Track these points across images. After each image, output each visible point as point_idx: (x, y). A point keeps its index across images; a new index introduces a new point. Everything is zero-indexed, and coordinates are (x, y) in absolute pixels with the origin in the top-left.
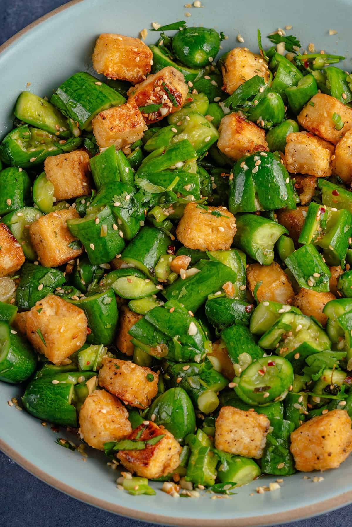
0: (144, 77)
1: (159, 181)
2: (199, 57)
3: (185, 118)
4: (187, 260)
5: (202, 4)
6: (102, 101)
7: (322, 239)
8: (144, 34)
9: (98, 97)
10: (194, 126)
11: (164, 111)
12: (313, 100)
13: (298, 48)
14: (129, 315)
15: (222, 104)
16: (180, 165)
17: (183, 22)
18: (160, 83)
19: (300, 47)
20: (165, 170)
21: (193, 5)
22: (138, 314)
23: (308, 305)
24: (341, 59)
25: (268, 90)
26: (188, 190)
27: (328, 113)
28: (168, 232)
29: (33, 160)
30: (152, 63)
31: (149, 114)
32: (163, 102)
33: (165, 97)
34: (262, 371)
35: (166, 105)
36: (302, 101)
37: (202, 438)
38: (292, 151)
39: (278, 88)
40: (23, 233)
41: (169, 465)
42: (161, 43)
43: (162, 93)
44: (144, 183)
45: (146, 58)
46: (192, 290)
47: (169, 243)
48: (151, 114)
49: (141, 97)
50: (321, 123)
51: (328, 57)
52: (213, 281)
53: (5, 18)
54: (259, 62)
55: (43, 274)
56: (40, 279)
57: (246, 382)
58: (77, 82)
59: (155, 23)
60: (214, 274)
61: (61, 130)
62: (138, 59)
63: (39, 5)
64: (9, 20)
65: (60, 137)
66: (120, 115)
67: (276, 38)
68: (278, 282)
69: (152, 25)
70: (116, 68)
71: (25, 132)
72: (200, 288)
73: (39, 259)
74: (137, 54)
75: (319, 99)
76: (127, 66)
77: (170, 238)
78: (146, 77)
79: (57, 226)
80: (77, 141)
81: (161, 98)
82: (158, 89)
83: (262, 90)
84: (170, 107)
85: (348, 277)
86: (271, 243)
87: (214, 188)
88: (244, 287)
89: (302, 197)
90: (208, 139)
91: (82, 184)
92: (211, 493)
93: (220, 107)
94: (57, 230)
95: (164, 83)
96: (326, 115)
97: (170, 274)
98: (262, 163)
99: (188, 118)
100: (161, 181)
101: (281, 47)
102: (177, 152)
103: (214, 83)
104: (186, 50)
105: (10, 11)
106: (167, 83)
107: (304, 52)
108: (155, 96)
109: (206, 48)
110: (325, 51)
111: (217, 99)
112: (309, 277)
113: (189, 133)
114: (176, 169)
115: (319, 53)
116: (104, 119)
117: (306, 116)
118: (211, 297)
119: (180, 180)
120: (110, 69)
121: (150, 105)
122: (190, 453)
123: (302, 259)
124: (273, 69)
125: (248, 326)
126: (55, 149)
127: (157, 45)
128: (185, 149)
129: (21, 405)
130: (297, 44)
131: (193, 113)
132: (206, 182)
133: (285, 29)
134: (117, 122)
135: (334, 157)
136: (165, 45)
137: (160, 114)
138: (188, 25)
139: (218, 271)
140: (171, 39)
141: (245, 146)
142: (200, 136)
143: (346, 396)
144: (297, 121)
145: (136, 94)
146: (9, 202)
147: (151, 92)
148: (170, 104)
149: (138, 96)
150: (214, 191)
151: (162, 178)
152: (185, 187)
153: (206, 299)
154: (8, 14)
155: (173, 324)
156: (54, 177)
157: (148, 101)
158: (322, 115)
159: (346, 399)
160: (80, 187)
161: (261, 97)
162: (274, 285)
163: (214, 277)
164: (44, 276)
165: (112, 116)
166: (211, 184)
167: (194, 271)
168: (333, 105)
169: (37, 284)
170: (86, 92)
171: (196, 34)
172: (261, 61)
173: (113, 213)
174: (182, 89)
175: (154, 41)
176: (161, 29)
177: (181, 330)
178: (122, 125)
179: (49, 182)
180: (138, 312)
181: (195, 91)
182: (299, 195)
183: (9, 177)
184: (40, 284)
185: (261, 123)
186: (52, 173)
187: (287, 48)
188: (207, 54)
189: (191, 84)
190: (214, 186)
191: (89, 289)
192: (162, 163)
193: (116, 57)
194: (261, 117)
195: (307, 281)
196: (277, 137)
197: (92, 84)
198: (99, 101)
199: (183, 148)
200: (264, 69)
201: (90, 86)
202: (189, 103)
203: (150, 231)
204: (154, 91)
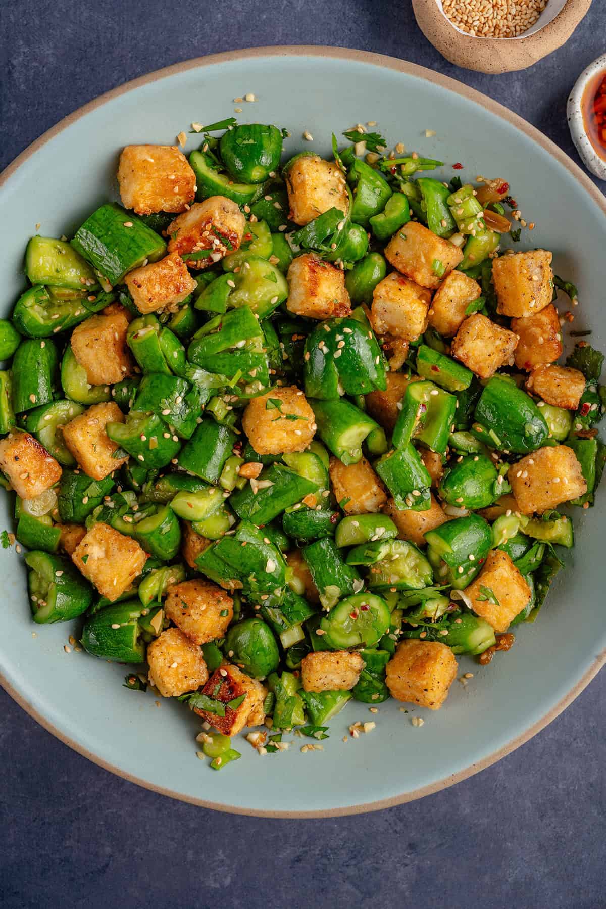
0: (187, 207)
1: (216, 367)
2: (256, 174)
3: (243, 264)
4: (258, 467)
5: (256, 97)
6: (136, 254)
7: (419, 434)
8: (182, 138)
9: (130, 249)
10: (256, 280)
11: (217, 257)
12: (405, 231)
13: (383, 148)
14: (194, 537)
15: (288, 237)
16: (241, 344)
17: (233, 119)
18: (208, 227)
19: (385, 146)
20: (224, 351)
21: (245, 99)
22: (204, 538)
23: (404, 518)
24: (438, 164)
25: (348, 227)
26: (254, 376)
27: (427, 258)
28: (233, 428)
29: (56, 330)
30: (196, 189)
31: (197, 261)
32: (214, 247)
33: (217, 242)
34: (354, 615)
35: (218, 250)
36: (390, 231)
37: (287, 684)
38: (381, 310)
39: (360, 213)
40: (56, 435)
41: (253, 720)
42: (206, 148)
43: (212, 238)
44: (198, 375)
45: (188, 184)
46: (266, 505)
47: (234, 439)
48: (200, 262)
49: (185, 244)
50: (416, 270)
51: (423, 162)
52: (291, 496)
53: (10, 72)
54: (334, 176)
55: (86, 484)
56: (84, 490)
57: (336, 630)
58: (99, 225)
59: (196, 123)
60: (292, 489)
61: (88, 284)
62: (176, 189)
63: (50, 52)
64: (16, 75)
65: (89, 293)
66: (160, 278)
67: (354, 136)
68: (368, 493)
69: (192, 126)
70: (149, 202)
71: (42, 296)
72: (276, 503)
73: (79, 467)
74: (175, 182)
75: (412, 230)
76: (162, 196)
77: (235, 434)
78: (190, 206)
79: (94, 436)
80: (109, 298)
81: (211, 242)
82: (206, 233)
83: (341, 227)
84: (223, 252)
85: (453, 487)
86: (359, 442)
87: (284, 359)
88: (327, 493)
89: (392, 363)
90: (274, 300)
91: (120, 369)
92: (300, 736)
93: (287, 242)
94: (96, 440)
95: (213, 226)
96: (423, 260)
97: (237, 480)
98: (346, 344)
99: (247, 265)
100: (219, 366)
101: (361, 148)
102: (237, 330)
103: (277, 205)
104: (239, 165)
105: (15, 62)
106: (218, 225)
107: (390, 154)
108: (203, 241)
109: (265, 160)
110: (418, 154)
111: (282, 228)
112: (407, 493)
113: (250, 290)
114: (237, 349)
115: (409, 156)
116: (140, 286)
117: (397, 254)
118: (288, 511)
119: (243, 375)
120: (142, 206)
121: (198, 251)
122: (275, 701)
123: (398, 470)
124: (352, 185)
125: (333, 538)
126: (84, 311)
127: (200, 150)
128: (247, 325)
129: (79, 646)
130: (382, 143)
131: (254, 258)
132: (275, 353)
133: (367, 125)
134: (157, 289)
135: (432, 312)
136: (212, 149)
137: (211, 259)
138: (240, 122)
139: (297, 486)
140: (219, 140)
141: (322, 309)
142: (264, 295)
143: (448, 623)
144: (383, 255)
145: (179, 239)
146: (33, 398)
147: (198, 237)
148: (224, 249)
149: (181, 243)
150: (285, 362)
151: (220, 363)
152: (250, 373)
153: (283, 512)
154: (13, 66)
155: (247, 560)
156: (84, 358)
157: (194, 248)
158: (418, 258)
159: (448, 628)
160: (119, 373)
161: (339, 238)
162: (364, 497)
163: (292, 492)
164: (88, 487)
165: (150, 280)
166: (281, 353)
167: (266, 483)
168: (433, 247)
169: (80, 495)
170: (114, 241)
171: (251, 141)
172: (337, 174)
173: (162, 420)
174: (236, 224)
175: (196, 145)
176: (204, 130)
177: (256, 567)
178: (163, 291)
179: (80, 366)
180: (205, 534)
181: (254, 218)
182: (388, 360)
183: (29, 360)
184: (84, 497)
185: (339, 265)
186: (81, 354)
187: (368, 148)
188: (267, 169)
189: (247, 209)
190: (285, 356)
191: (143, 490)
192: (219, 344)
193: (148, 187)
194: (339, 260)
195: (404, 500)
196: (361, 282)
197: (120, 226)
198: (131, 253)
199: (244, 324)
200: (341, 188)
201: (118, 230)
202: (247, 243)
203: (210, 429)
204: (201, 235)
